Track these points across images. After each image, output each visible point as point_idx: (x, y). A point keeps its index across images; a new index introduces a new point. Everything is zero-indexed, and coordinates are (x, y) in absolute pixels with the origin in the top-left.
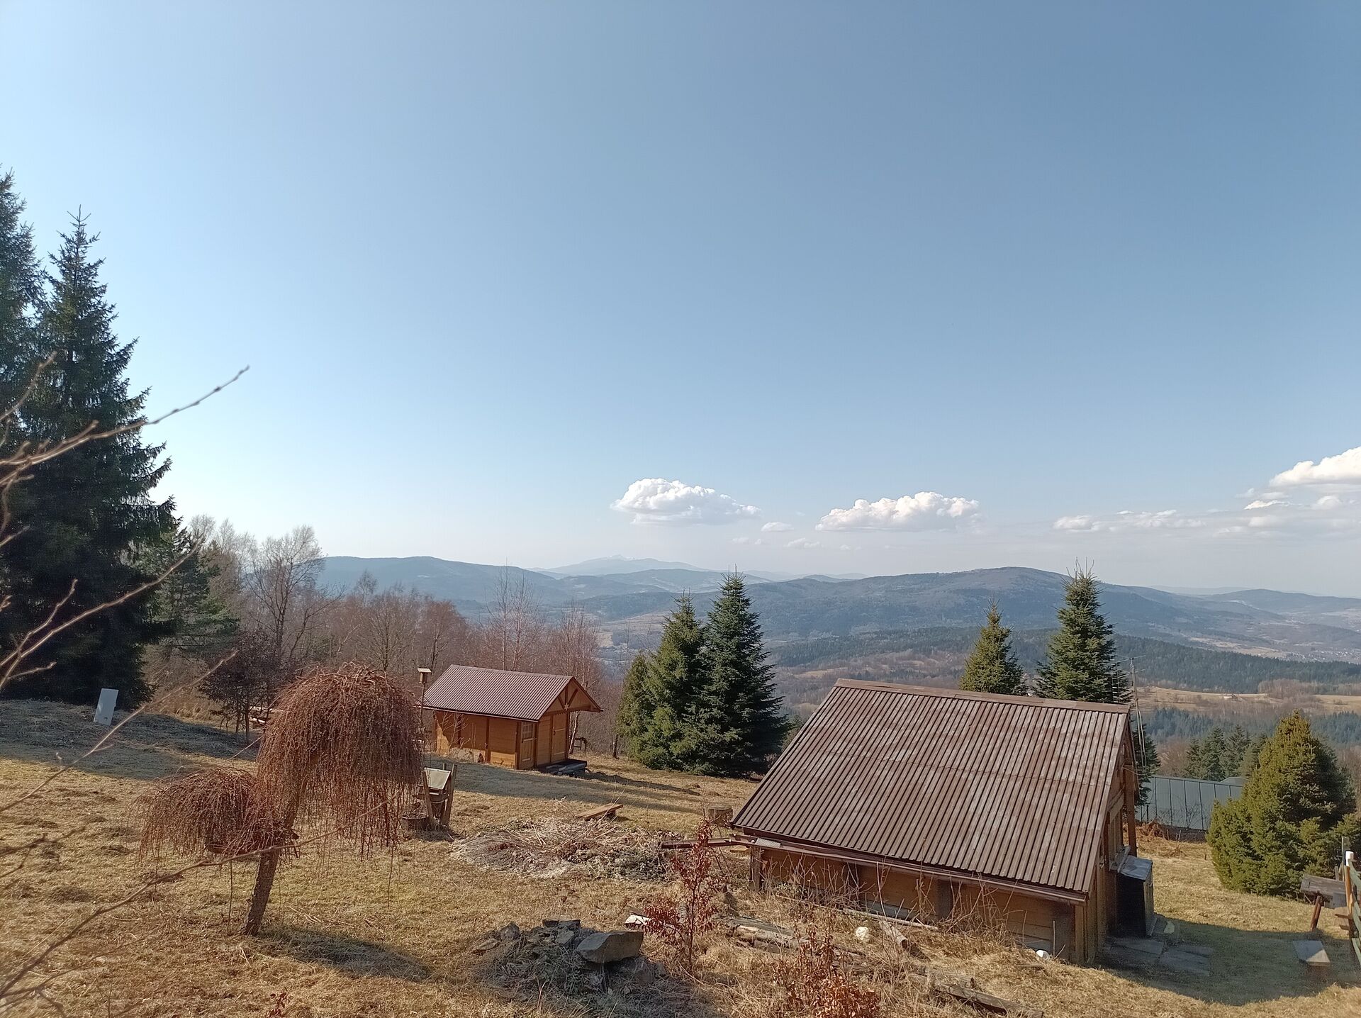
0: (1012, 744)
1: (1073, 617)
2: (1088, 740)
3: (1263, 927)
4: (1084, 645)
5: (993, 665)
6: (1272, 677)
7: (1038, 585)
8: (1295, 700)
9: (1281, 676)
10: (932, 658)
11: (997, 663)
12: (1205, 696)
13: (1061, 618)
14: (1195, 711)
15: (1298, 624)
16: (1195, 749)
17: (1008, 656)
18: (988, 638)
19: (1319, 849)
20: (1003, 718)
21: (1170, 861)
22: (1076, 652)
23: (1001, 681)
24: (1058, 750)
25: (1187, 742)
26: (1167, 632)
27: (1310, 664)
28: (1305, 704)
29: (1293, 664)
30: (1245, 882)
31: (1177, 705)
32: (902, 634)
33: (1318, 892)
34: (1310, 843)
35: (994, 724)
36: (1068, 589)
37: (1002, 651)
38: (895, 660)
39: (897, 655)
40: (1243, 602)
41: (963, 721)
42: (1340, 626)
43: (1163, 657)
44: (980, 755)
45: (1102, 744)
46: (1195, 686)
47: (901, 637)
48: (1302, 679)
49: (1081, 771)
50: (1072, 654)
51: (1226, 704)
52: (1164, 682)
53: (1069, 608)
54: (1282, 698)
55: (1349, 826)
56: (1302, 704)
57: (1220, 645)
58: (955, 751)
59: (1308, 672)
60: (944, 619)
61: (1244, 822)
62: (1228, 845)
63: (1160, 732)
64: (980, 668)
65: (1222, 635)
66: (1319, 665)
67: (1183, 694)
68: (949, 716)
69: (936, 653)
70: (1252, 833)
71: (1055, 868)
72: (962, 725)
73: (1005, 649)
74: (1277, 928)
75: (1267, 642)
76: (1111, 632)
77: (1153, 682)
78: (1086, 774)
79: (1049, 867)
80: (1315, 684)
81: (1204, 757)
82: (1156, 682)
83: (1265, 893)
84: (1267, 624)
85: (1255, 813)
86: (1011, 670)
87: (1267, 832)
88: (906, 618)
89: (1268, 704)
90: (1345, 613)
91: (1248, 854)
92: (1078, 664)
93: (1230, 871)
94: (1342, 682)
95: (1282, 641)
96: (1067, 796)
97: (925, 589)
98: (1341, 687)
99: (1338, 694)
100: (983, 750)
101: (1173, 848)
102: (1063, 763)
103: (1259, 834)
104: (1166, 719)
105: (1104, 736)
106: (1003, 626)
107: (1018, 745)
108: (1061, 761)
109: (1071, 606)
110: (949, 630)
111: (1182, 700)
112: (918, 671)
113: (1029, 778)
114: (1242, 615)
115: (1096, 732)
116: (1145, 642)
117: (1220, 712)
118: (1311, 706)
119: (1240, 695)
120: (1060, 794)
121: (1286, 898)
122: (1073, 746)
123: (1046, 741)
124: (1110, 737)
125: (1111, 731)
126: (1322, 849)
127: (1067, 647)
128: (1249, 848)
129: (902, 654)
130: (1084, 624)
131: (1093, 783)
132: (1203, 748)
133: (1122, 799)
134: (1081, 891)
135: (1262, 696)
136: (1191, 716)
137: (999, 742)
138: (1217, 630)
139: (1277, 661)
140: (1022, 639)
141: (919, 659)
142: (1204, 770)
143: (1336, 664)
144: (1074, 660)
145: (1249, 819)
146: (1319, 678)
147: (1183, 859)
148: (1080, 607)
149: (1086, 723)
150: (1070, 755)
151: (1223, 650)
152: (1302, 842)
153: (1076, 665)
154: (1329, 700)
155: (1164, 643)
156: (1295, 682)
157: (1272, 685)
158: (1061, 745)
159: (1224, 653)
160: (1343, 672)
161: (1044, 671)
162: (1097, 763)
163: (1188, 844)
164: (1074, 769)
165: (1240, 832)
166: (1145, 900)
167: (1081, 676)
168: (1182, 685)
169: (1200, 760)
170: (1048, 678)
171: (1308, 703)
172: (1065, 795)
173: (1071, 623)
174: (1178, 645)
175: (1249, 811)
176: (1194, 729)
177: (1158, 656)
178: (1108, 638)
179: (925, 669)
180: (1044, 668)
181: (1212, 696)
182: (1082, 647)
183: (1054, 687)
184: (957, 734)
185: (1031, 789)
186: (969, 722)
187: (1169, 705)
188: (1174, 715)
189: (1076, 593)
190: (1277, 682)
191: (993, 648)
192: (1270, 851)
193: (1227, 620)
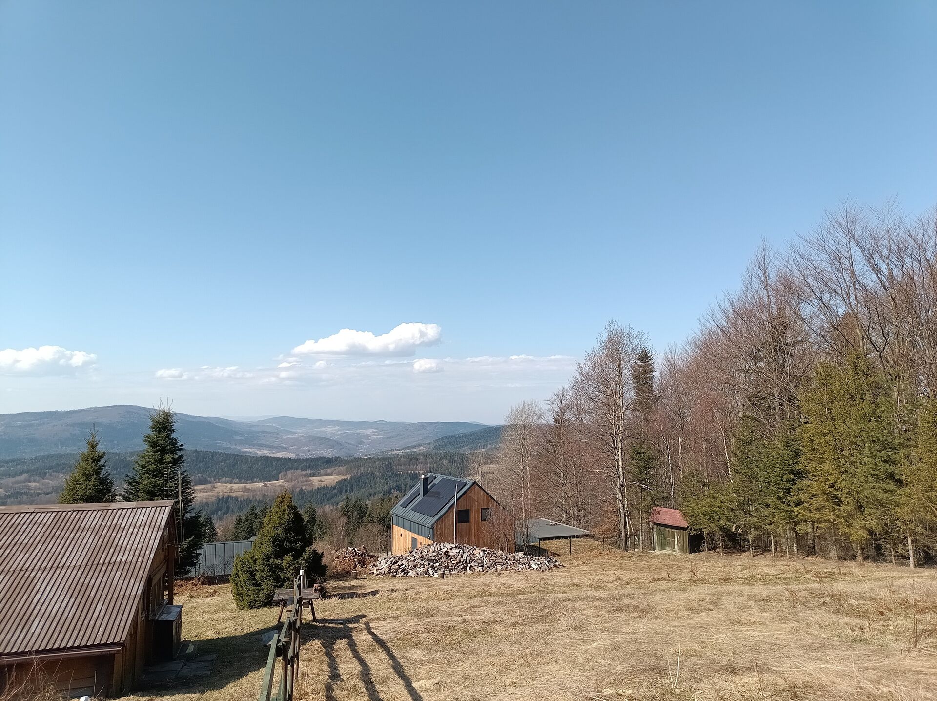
0: (80, 541)
1: (155, 440)
2: (141, 529)
3: (252, 630)
4: (162, 459)
5: (89, 481)
6: (287, 470)
7: (141, 418)
8: (298, 482)
9: (291, 469)
10: (47, 479)
11: (93, 479)
12: (249, 485)
13: (147, 441)
14: (242, 496)
15: (302, 436)
16: (239, 521)
17: (103, 471)
18: (87, 460)
19: (292, 572)
20: (74, 522)
21: (208, 600)
22: (156, 465)
23: (95, 492)
24: (117, 540)
25: (235, 518)
26: (228, 446)
27: (307, 460)
28: (303, 484)
29: (298, 460)
30: (251, 602)
31: (231, 494)
32: (20, 462)
33: (282, 599)
34: (287, 569)
35: (66, 528)
36: (153, 420)
37: (98, 469)
38: (11, 485)
39: (13, 480)
40: (274, 425)
41: (39, 529)
42: (323, 436)
43: (224, 463)
44: (50, 555)
45: (151, 530)
46: (243, 480)
47: (18, 464)
48: (302, 469)
49: (132, 553)
50: (152, 467)
51: (260, 489)
52: (224, 479)
53: (152, 433)
54: (292, 482)
55: (308, 554)
56: (302, 484)
57: (260, 452)
58: (27, 555)
59: (306, 464)
60: (60, 447)
61: (252, 564)
62: (242, 581)
63: (219, 513)
64: (77, 484)
65: (261, 446)
66: (312, 460)
67: (235, 486)
68: (26, 527)
69: (51, 475)
70: (256, 570)
71: (101, 630)
72: (37, 533)
73: (100, 468)
74: (260, 628)
75: (286, 448)
76: (182, 449)
77: (217, 480)
78: (136, 554)
79: (96, 631)
80: (309, 471)
81: (245, 525)
82: (219, 480)
83: (261, 607)
84: (286, 437)
85: (258, 557)
86: (105, 483)
87: (265, 567)
88: (24, 449)
89: (284, 486)
90: (326, 428)
91: (253, 584)
92: (157, 474)
93: (242, 598)
94: (323, 469)
95: (293, 447)
96: (119, 573)
97: (44, 424)
98: (322, 471)
99: (320, 476)
100: (54, 550)
101: (212, 591)
102: (118, 549)
103: (260, 570)
104: (224, 504)
105: (153, 524)
106: (100, 448)
107: (84, 542)
108: (118, 548)
109: (154, 433)
110: (64, 455)
111: (235, 490)
112: (32, 491)
113: (91, 565)
114: (273, 433)
115: (147, 523)
116: (214, 454)
117: (256, 495)
118: (306, 485)
119: (269, 483)
120: (113, 573)
121: (273, 607)
122: (128, 536)
123: (108, 535)
124: (158, 524)
125: (159, 520)
126: (294, 571)
127: (149, 462)
128: (254, 580)
129: (18, 478)
130: (163, 444)
131: (140, 560)
132: (244, 519)
133: (165, 566)
134: (119, 642)
135: (280, 482)
136: (239, 500)
137: (68, 542)
138: (258, 443)
139: (290, 459)
140: (125, 458)
141: (34, 481)
142: (243, 534)
143: (321, 458)
144: (154, 471)
145: (255, 561)
146: (310, 467)
147: (218, 596)
148: (161, 433)
149: (141, 517)
150: (125, 542)
151: (260, 455)
152: (283, 569)
153: (156, 473)
154: (315, 480)
155: (226, 454)
156: (299, 471)
157: (287, 475)
158: (119, 537)
159: (261, 457)
160: (323, 463)
161: (130, 481)
162: (146, 545)
163: (222, 585)
164: (127, 552)
165: (250, 571)
166: (174, 634)
167: (158, 482)
168: (234, 480)
169: (242, 527)
170: (134, 486)
171: (305, 483)
172: (117, 573)
173: (154, 444)
174: (234, 454)
175: (256, 557)
176: (240, 509)
177: (222, 462)
178: (180, 453)
179: (39, 488)
180: (131, 479)
181: (252, 485)
182: (160, 461)
183: (138, 492)
184: (31, 541)
185: (91, 573)
186: (44, 530)
187: (226, 494)
188: (229, 501)
189: (159, 423)
190: (289, 472)
191: (90, 467)
192: (266, 579)
193: (264, 436)
